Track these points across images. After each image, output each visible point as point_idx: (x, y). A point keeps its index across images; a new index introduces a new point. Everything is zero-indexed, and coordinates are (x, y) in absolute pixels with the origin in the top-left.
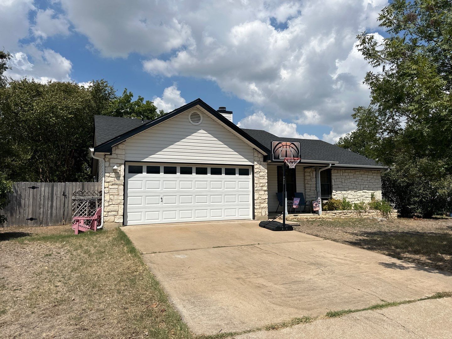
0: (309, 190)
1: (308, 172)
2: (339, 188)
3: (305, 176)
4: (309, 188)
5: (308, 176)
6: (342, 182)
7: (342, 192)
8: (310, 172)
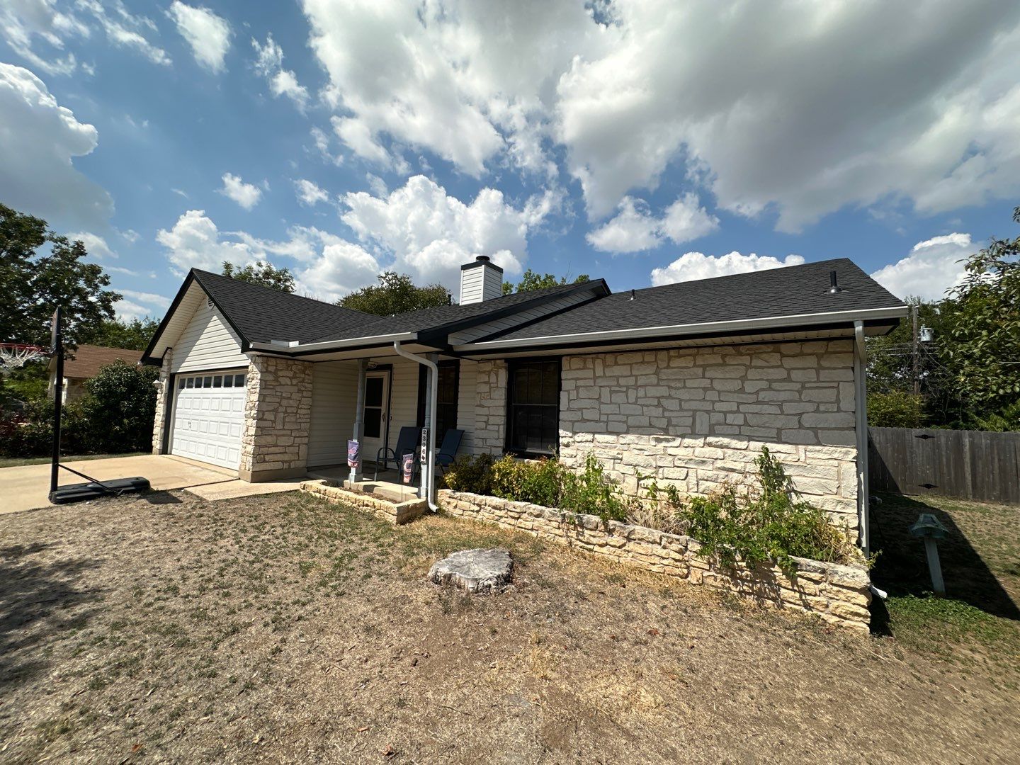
1: (484, 372)
2: (584, 421)
4: (485, 419)
5: (484, 383)
6: (599, 400)
8: (489, 373)
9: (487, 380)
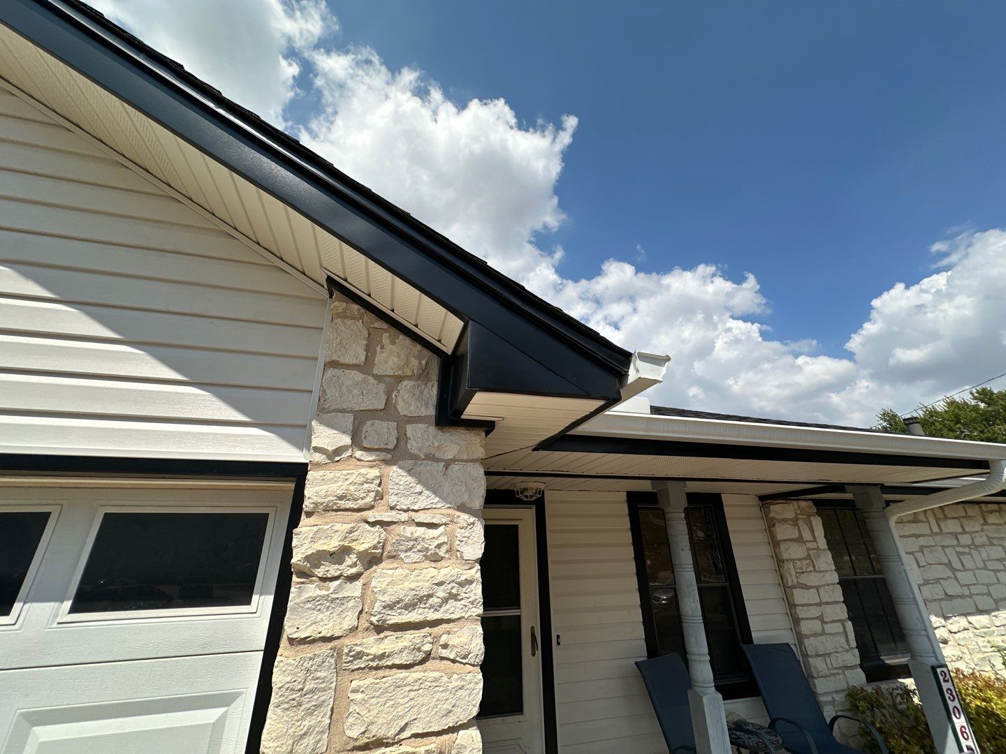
0: (817, 625)
1: (785, 521)
2: (949, 597)
3: (775, 543)
4: (815, 612)
5: (792, 540)
6: (949, 565)
7: (971, 618)
8: (795, 522)
9: (796, 535)
